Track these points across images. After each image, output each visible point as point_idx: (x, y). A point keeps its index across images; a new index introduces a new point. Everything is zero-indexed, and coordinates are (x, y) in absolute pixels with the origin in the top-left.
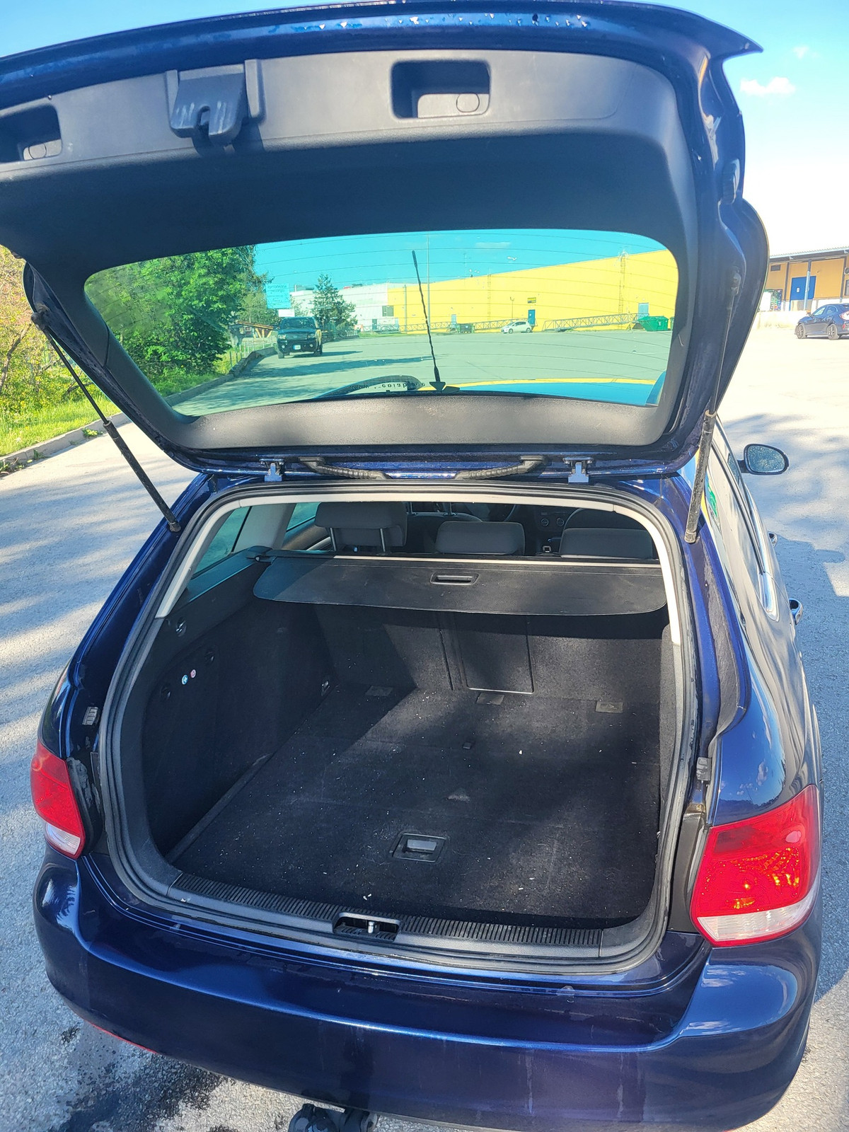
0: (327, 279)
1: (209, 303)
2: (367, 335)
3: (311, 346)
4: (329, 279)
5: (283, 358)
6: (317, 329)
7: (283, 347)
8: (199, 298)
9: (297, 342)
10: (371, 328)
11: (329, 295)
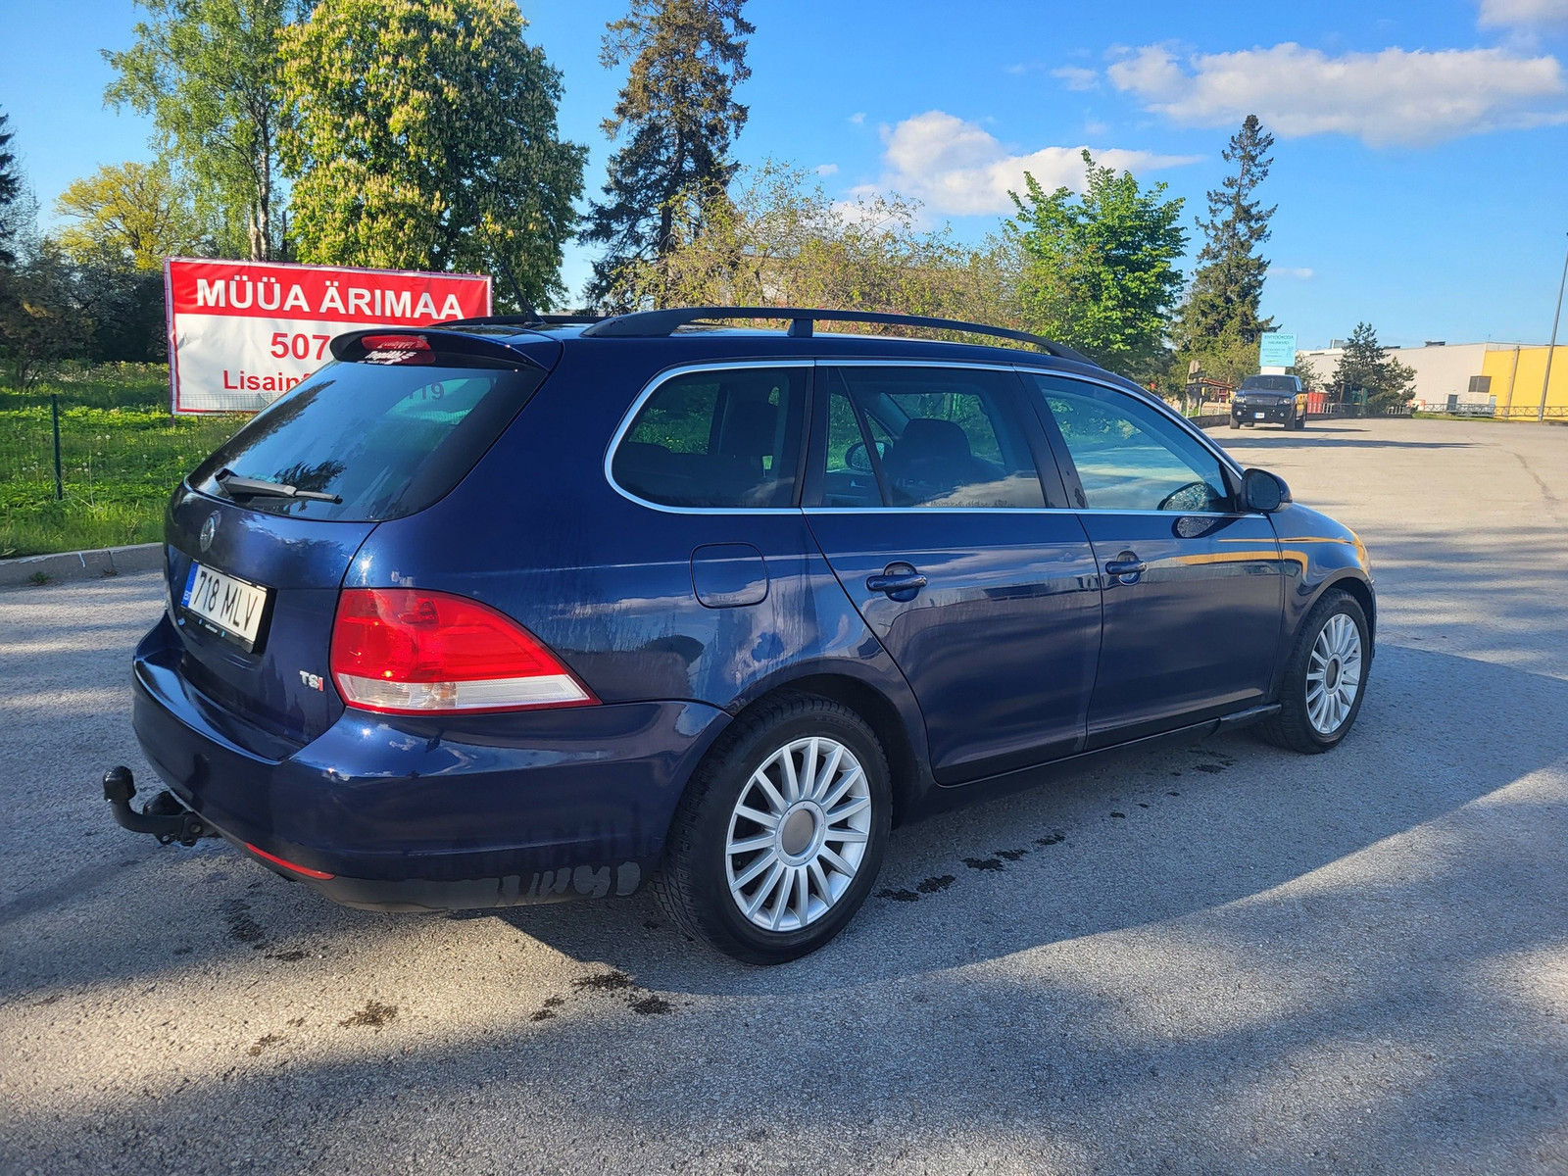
0: (1368, 330)
1: (1108, 342)
2: (1431, 416)
3: (1282, 415)
4: (1372, 331)
5: (1238, 428)
6: (1299, 393)
7: (1239, 413)
8: (1096, 337)
9: (1260, 409)
10: (1445, 407)
11: (1368, 353)
